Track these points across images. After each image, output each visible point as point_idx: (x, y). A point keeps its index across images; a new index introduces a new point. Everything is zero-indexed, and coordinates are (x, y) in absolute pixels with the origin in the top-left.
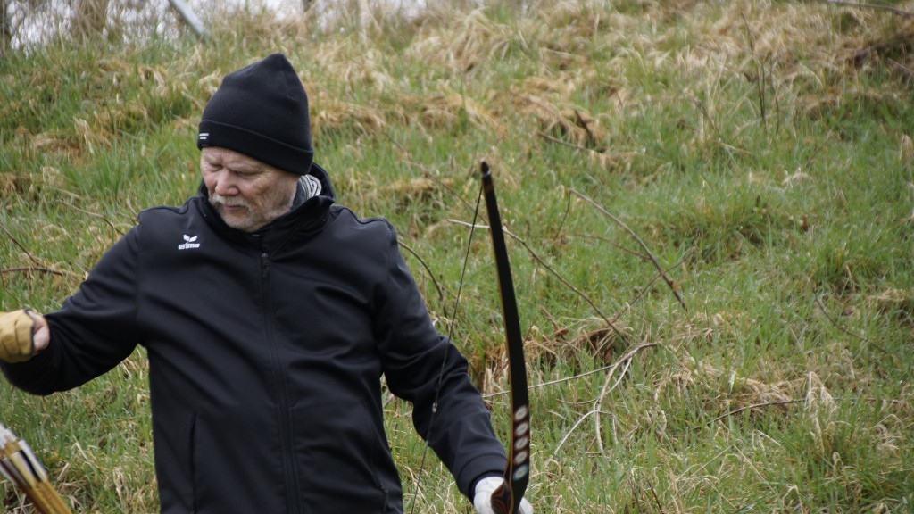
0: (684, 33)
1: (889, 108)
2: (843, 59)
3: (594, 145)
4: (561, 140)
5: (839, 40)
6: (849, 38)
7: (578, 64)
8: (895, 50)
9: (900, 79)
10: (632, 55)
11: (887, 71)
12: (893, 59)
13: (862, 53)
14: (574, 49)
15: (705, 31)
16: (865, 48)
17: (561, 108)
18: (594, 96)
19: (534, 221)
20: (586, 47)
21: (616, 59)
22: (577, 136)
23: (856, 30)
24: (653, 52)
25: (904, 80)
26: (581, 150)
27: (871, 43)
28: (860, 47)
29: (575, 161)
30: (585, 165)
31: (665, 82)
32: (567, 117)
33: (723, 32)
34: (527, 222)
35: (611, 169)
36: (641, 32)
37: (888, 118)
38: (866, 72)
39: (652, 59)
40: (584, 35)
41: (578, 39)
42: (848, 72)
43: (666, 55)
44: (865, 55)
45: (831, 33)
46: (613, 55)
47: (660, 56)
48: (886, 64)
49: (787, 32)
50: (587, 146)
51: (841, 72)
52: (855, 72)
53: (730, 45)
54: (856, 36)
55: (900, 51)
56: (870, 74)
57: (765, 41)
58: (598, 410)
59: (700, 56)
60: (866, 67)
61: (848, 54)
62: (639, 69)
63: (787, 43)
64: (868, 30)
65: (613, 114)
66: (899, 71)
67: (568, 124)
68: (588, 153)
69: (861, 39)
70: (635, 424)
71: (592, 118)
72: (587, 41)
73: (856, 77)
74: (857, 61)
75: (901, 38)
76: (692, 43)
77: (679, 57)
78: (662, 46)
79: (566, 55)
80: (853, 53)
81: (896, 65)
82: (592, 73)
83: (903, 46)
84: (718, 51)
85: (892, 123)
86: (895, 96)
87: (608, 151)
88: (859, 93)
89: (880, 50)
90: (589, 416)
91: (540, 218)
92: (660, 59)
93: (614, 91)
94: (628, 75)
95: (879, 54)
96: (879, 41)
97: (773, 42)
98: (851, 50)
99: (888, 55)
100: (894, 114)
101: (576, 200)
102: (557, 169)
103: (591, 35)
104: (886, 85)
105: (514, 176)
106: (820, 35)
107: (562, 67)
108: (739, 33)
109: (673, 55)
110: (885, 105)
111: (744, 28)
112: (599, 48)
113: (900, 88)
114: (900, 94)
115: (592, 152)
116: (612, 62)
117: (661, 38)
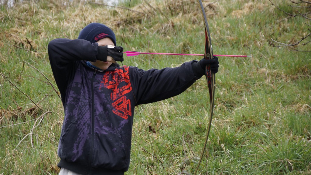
0: (63, 16)
1: (128, 40)
2: (114, 24)
3: (33, 50)
4: (22, 48)
5: (112, 19)
6: (116, 18)
7: (28, 25)
8: (130, 22)
9: (131, 31)
10: (46, 22)
11: (127, 28)
12: (129, 24)
13: (120, 22)
14: (27, 20)
15: (70, 15)
16: (120, 21)
17: (22, 38)
18: (33, 34)
19: (12, 73)
20: (31, 19)
21: (41, 23)
22: (27, 47)
23: (118, 16)
24: (53, 21)
25: (133, 31)
26: (29, 51)
27: (122, 20)
28: (119, 21)
29: (26, 55)
30: (30, 56)
31: (57, 31)
32: (24, 41)
33: (76, 16)
34: (9, 73)
35: (39, 58)
36: (49, 15)
37: (128, 43)
38: (121, 28)
39: (52, 23)
40: (30, 16)
41: (28, 17)
42: (115, 29)
43: (57, 22)
44: (121, 23)
45: (110, 17)
46: (40, 22)
47: (55, 22)
48: (127, 26)
49: (96, 16)
50: (30, 50)
51: (113, 28)
52: (117, 28)
53: (78, 19)
54: (118, 17)
55: (131, 22)
56: (122, 29)
57: (89, 19)
58: (32, 133)
59: (68, 23)
60: (121, 27)
61: (115, 23)
62: (48, 26)
63: (96, 19)
64: (121, 15)
65: (39, 39)
66: (132, 28)
67: (24, 43)
68: (31, 52)
69: (119, 18)
70: (44, 138)
71: (32, 41)
72: (31, 17)
73: (118, 30)
74: (118, 25)
75: (132, 18)
76: (66, 19)
77: (62, 23)
78: (56, 19)
79: (24, 22)
80: (117, 22)
81: (131, 26)
82: (33, 27)
83: (132, 21)
84: (74, 21)
85: (129, 44)
86: (130, 36)
87: (38, 51)
88: (119, 35)
89: (125, 22)
90: (29, 135)
91: (14, 72)
92: (55, 23)
93: (40, 33)
94: (45, 28)
95: (125, 23)
96: (125, 19)
97: (92, 19)
98: (116, 22)
99: (128, 23)
100: (130, 42)
101: (26, 67)
102: (20, 57)
103: (32, 16)
104: (127, 33)
105: (5, 59)
106: (107, 17)
107: (23, 26)
108: (81, 17)
109: (60, 22)
110: (127, 39)
111: (83, 15)
112: (35, 20)
113: (132, 34)
114: (131, 35)
115: (32, 52)
116: (39, 24)
117: (55, 17)
